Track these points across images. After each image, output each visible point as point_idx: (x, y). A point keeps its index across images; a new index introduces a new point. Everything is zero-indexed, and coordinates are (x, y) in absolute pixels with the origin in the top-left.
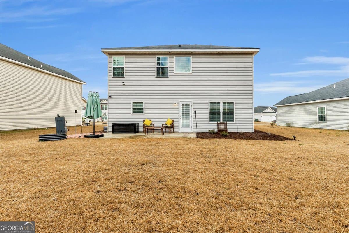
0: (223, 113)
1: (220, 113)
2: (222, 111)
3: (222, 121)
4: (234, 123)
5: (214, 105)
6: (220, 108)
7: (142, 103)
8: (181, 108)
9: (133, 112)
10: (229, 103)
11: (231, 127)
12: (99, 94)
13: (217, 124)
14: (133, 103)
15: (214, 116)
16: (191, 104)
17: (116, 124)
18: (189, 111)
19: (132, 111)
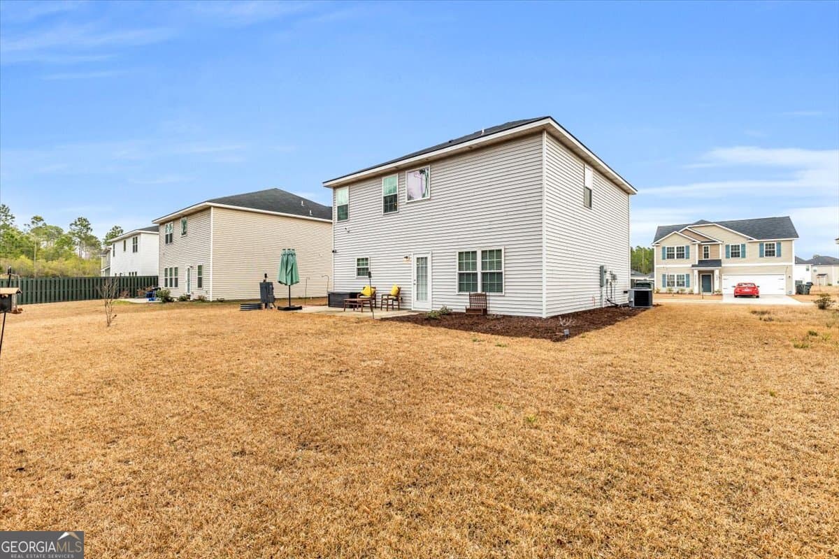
0: (483, 274)
1: (476, 274)
2: (479, 271)
3: (479, 291)
4: (504, 296)
5: (466, 257)
6: (476, 263)
7: (367, 259)
8: (416, 266)
9: (359, 274)
10: (493, 251)
11: (497, 305)
12: (296, 252)
13: (468, 297)
14: (358, 260)
15: (466, 281)
16: (429, 256)
17: (333, 294)
18: (426, 272)
19: (356, 273)
